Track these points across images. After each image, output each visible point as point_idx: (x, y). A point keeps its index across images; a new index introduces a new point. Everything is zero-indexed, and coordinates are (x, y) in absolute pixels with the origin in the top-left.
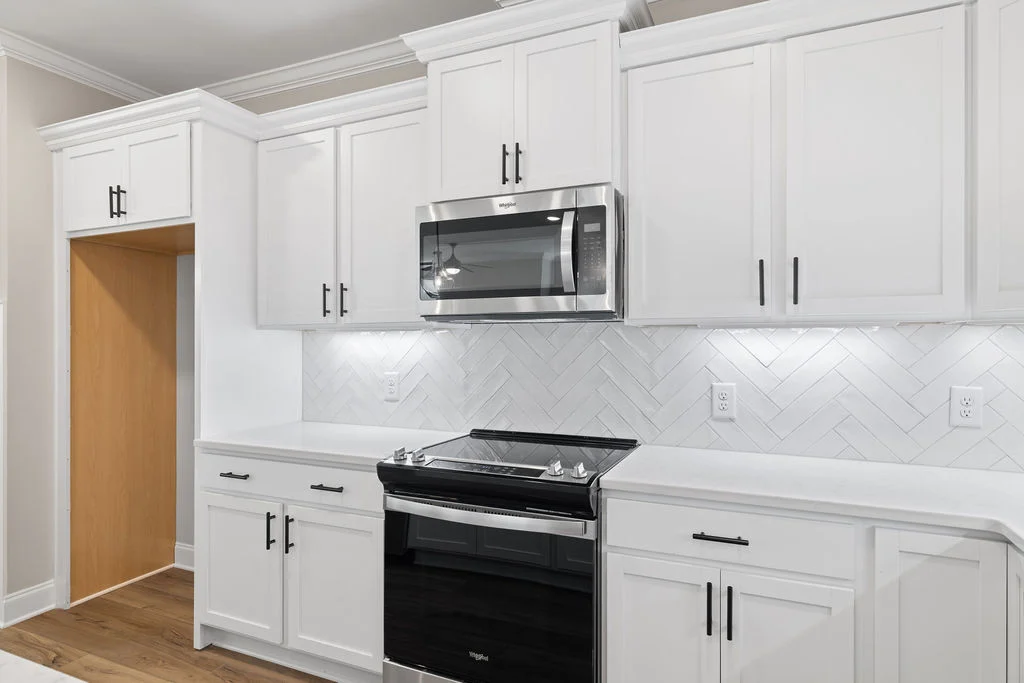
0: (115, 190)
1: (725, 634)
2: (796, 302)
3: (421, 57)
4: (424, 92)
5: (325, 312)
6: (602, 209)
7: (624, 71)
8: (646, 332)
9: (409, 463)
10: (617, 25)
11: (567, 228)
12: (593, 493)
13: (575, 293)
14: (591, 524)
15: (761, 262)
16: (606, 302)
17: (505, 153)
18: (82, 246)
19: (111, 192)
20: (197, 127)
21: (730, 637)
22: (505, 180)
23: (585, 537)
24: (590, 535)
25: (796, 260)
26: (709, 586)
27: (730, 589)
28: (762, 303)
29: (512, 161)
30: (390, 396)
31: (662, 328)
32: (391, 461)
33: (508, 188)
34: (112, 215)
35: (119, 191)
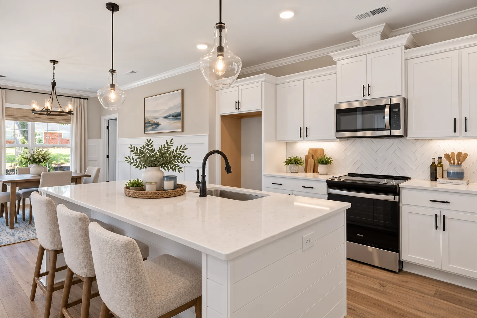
0: (237, 102)
1: (442, 230)
2: (466, 131)
3: (335, 59)
4: (336, 67)
5: (300, 136)
6: (399, 104)
7: (406, 60)
9: (336, 180)
10: (403, 47)
11: (387, 110)
12: (397, 189)
13: (390, 130)
14: (397, 197)
15: (455, 119)
16: (400, 132)
17: (364, 87)
18: (224, 118)
19: (236, 102)
20: (264, 84)
21: (444, 230)
22: (364, 95)
23: (395, 201)
24: (397, 200)
25: (466, 118)
26: (436, 215)
27: (444, 216)
28: (455, 132)
29: (367, 90)
31: (419, 140)
32: (330, 180)
33: (365, 98)
34: (236, 109)
35: (239, 102)
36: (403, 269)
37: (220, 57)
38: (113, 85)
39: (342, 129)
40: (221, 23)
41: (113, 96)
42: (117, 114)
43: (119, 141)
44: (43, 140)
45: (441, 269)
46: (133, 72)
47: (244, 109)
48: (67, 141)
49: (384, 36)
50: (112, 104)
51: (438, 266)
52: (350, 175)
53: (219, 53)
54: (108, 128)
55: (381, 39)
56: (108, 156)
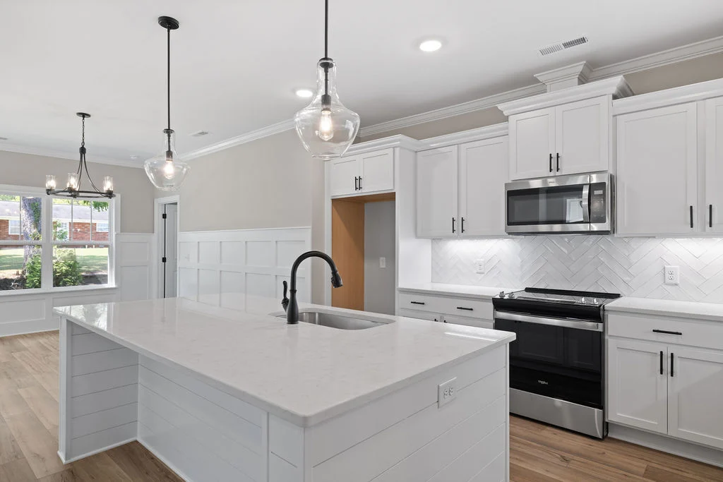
0: (358, 178)
1: (670, 375)
2: (711, 226)
3: (506, 113)
4: (507, 128)
5: (453, 231)
6: (604, 184)
7: (614, 116)
8: (626, 240)
9: (506, 297)
10: (611, 96)
11: (586, 192)
12: (601, 313)
13: (590, 223)
14: (600, 325)
15: (691, 207)
16: (606, 226)
17: (551, 158)
18: (336, 202)
19: (356, 179)
20: (397, 150)
21: (672, 375)
22: (551, 170)
23: (598, 330)
24: (600, 329)
25: (711, 206)
26: (661, 352)
27: (672, 354)
28: (692, 227)
29: (555, 161)
30: (479, 271)
31: (634, 239)
32: (498, 297)
33: (552, 174)
34: (356, 189)
35: (360, 179)
36: (609, 435)
37: (327, 113)
38: (169, 154)
39: (517, 219)
40: (326, 58)
41: (169, 169)
42: (178, 196)
43: (182, 236)
44: (68, 233)
45: (667, 435)
46: (203, 133)
47: (368, 189)
48: (104, 236)
49: (583, 79)
50: (168, 181)
51: (662, 430)
52: (528, 290)
53: (325, 107)
54: (164, 216)
55: (579, 84)
56: (164, 260)
